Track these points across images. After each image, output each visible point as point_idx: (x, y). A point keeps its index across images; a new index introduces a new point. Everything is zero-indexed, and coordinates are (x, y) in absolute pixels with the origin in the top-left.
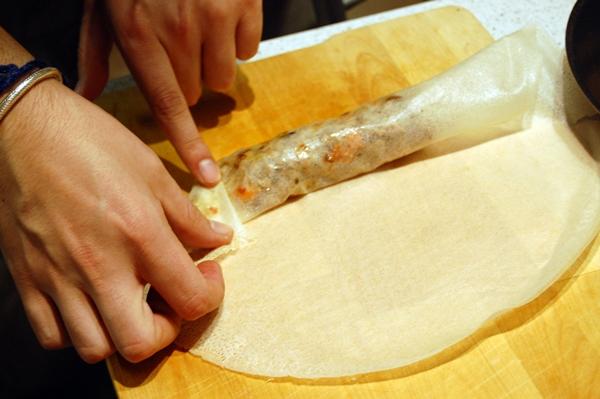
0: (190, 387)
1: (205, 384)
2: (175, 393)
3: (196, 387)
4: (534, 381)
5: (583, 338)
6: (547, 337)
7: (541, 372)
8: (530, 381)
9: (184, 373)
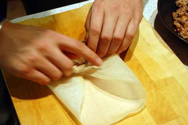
0: (41, 115)
1: (46, 115)
2: (37, 118)
3: (43, 115)
4: (149, 112)
5: (164, 99)
6: (153, 98)
7: (151, 109)
8: (148, 112)
9: (40, 111)
